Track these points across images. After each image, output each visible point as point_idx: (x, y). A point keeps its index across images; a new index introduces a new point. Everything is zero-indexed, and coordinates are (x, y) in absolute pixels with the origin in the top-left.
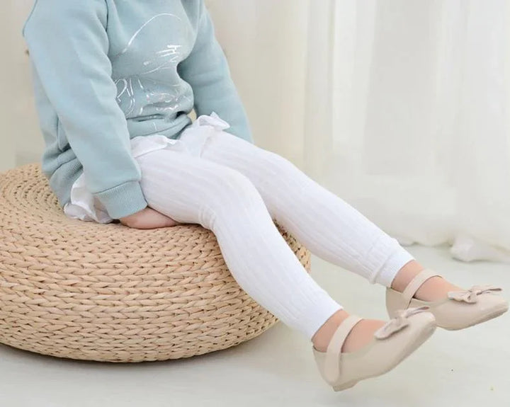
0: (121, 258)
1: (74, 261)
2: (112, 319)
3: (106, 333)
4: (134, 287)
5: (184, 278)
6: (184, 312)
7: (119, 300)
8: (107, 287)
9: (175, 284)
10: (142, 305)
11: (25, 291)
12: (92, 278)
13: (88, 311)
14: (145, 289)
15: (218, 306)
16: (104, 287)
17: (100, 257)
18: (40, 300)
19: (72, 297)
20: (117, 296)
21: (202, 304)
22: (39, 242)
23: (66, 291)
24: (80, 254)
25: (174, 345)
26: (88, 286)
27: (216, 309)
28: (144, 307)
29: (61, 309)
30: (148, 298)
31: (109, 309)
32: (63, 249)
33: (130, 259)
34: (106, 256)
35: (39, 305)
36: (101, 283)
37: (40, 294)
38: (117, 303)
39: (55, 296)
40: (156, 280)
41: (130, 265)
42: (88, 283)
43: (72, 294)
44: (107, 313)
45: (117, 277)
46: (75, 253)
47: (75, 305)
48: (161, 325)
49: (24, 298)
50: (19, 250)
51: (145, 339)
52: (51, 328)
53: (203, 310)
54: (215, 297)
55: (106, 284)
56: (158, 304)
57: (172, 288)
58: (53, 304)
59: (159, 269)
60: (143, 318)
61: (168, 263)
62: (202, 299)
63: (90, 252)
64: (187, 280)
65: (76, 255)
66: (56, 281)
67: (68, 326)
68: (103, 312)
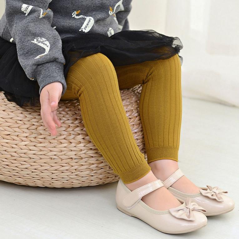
2: (10, 156)
3: (7, 165)
4: (26, 137)
5: (61, 135)
6: (58, 158)
8: (9, 135)
14: (33, 139)
15: (83, 157)
16: (7, 135)
20: (15, 142)
21: (72, 155)
25: (53, 179)
27: (82, 158)
28: (32, 151)
30: (35, 146)
31: (10, 149)
36: (6, 132)
38: (14, 146)
40: (41, 134)
44: (8, 152)
45: (17, 129)
48: (43, 164)
51: (33, 172)
53: (72, 158)
54: (81, 150)
55: (9, 133)
56: (41, 150)
60: (30, 158)
62: (72, 151)
63: (4, 111)
64: (63, 137)
68: (5, 151)
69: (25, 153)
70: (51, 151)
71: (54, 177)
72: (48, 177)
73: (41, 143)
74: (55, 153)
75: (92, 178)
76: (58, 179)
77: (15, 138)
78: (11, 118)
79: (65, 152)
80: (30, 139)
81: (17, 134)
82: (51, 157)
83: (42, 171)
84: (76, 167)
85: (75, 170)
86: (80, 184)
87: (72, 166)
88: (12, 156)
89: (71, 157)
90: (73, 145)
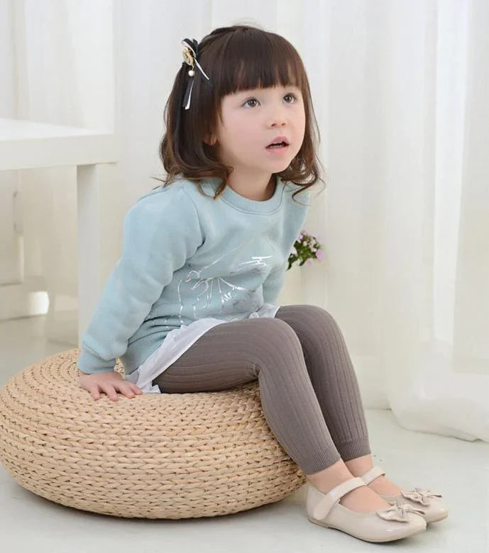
0: (109, 419)
1: (72, 419)
3: (90, 485)
4: (114, 445)
5: (160, 441)
6: (156, 473)
7: (101, 456)
9: (151, 447)
10: (120, 462)
11: (33, 442)
12: (82, 435)
13: (76, 463)
14: (122, 448)
15: (191, 471)
16: (90, 443)
17: (93, 417)
18: (42, 450)
19: (65, 450)
20: (100, 452)
21: (175, 468)
22: (53, 401)
23: (61, 444)
24: (78, 414)
25: (151, 503)
26: (78, 441)
27: (189, 473)
29: (56, 460)
30: (125, 456)
31: (93, 463)
32: (67, 408)
33: (117, 421)
34: (97, 417)
35: (41, 455)
36: (88, 439)
37: (43, 445)
38: (99, 458)
39: (53, 448)
40: (134, 441)
41: (114, 426)
42: (78, 439)
43: (65, 447)
44: (90, 466)
45: (102, 435)
46: (74, 412)
47: (65, 457)
48: (137, 482)
49: (31, 448)
50: (36, 407)
51: (124, 494)
52: (50, 476)
54: (188, 462)
55: (92, 440)
56: (134, 463)
57: (148, 449)
58: (51, 455)
59: (138, 432)
60: (120, 474)
61: (148, 428)
64: (162, 444)
65: (74, 414)
66: (55, 435)
67: (61, 475)
68: (87, 465)
69: (112, 467)
70: (147, 463)
71: (152, 501)
72: (144, 500)
73: (133, 452)
74: (152, 466)
75: (205, 503)
76: (159, 503)
77: (100, 446)
78: (95, 422)
79: (165, 464)
80: (119, 447)
81: (102, 441)
82: (147, 471)
83: (137, 492)
84: (182, 486)
85: (181, 489)
86: (190, 512)
87: (176, 484)
88: (96, 472)
89: (174, 471)
90: (176, 454)
